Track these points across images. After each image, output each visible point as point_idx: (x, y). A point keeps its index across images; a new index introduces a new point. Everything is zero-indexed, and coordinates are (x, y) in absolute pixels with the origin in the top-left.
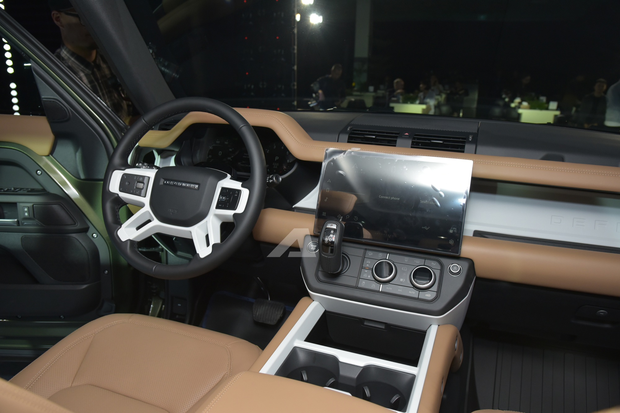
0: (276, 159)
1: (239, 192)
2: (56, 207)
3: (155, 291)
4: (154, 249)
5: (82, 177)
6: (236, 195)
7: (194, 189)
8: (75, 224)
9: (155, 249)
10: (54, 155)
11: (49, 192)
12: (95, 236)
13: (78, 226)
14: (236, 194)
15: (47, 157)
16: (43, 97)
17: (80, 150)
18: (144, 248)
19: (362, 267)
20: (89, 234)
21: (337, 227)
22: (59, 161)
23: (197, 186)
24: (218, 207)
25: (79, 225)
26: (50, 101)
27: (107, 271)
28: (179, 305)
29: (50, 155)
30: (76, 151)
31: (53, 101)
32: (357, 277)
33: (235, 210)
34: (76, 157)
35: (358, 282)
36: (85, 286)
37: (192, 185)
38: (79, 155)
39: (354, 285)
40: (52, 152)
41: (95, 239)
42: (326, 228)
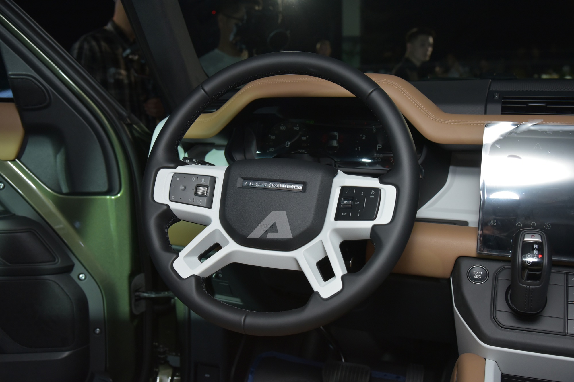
0: (378, 148)
1: (377, 191)
2: (24, 237)
3: (162, 356)
4: (166, 293)
5: (65, 189)
6: (373, 197)
7: (297, 191)
8: (55, 260)
9: (168, 293)
10: (22, 159)
11: (15, 215)
12: (82, 277)
13: (59, 263)
14: (373, 195)
15: (13, 162)
16: (10, 73)
17: (62, 150)
18: (151, 293)
19: (568, 301)
20: (73, 275)
21: (542, 239)
22: (30, 168)
23: (301, 188)
24: (338, 217)
25: (60, 261)
26: (22, 79)
27: (98, 329)
28: (207, 375)
29: (17, 160)
30: (56, 152)
31: (26, 79)
32: (563, 317)
33: (374, 219)
34: (56, 162)
35: (566, 326)
36: (66, 354)
37: (293, 187)
38: (60, 158)
39: (561, 330)
40: (19, 156)
41: (81, 282)
42: (524, 241)
